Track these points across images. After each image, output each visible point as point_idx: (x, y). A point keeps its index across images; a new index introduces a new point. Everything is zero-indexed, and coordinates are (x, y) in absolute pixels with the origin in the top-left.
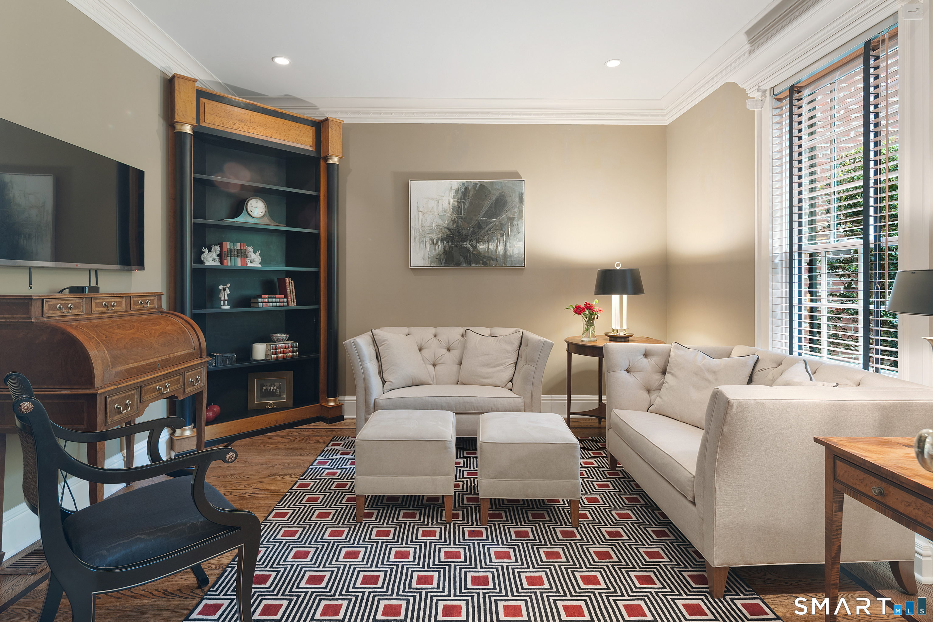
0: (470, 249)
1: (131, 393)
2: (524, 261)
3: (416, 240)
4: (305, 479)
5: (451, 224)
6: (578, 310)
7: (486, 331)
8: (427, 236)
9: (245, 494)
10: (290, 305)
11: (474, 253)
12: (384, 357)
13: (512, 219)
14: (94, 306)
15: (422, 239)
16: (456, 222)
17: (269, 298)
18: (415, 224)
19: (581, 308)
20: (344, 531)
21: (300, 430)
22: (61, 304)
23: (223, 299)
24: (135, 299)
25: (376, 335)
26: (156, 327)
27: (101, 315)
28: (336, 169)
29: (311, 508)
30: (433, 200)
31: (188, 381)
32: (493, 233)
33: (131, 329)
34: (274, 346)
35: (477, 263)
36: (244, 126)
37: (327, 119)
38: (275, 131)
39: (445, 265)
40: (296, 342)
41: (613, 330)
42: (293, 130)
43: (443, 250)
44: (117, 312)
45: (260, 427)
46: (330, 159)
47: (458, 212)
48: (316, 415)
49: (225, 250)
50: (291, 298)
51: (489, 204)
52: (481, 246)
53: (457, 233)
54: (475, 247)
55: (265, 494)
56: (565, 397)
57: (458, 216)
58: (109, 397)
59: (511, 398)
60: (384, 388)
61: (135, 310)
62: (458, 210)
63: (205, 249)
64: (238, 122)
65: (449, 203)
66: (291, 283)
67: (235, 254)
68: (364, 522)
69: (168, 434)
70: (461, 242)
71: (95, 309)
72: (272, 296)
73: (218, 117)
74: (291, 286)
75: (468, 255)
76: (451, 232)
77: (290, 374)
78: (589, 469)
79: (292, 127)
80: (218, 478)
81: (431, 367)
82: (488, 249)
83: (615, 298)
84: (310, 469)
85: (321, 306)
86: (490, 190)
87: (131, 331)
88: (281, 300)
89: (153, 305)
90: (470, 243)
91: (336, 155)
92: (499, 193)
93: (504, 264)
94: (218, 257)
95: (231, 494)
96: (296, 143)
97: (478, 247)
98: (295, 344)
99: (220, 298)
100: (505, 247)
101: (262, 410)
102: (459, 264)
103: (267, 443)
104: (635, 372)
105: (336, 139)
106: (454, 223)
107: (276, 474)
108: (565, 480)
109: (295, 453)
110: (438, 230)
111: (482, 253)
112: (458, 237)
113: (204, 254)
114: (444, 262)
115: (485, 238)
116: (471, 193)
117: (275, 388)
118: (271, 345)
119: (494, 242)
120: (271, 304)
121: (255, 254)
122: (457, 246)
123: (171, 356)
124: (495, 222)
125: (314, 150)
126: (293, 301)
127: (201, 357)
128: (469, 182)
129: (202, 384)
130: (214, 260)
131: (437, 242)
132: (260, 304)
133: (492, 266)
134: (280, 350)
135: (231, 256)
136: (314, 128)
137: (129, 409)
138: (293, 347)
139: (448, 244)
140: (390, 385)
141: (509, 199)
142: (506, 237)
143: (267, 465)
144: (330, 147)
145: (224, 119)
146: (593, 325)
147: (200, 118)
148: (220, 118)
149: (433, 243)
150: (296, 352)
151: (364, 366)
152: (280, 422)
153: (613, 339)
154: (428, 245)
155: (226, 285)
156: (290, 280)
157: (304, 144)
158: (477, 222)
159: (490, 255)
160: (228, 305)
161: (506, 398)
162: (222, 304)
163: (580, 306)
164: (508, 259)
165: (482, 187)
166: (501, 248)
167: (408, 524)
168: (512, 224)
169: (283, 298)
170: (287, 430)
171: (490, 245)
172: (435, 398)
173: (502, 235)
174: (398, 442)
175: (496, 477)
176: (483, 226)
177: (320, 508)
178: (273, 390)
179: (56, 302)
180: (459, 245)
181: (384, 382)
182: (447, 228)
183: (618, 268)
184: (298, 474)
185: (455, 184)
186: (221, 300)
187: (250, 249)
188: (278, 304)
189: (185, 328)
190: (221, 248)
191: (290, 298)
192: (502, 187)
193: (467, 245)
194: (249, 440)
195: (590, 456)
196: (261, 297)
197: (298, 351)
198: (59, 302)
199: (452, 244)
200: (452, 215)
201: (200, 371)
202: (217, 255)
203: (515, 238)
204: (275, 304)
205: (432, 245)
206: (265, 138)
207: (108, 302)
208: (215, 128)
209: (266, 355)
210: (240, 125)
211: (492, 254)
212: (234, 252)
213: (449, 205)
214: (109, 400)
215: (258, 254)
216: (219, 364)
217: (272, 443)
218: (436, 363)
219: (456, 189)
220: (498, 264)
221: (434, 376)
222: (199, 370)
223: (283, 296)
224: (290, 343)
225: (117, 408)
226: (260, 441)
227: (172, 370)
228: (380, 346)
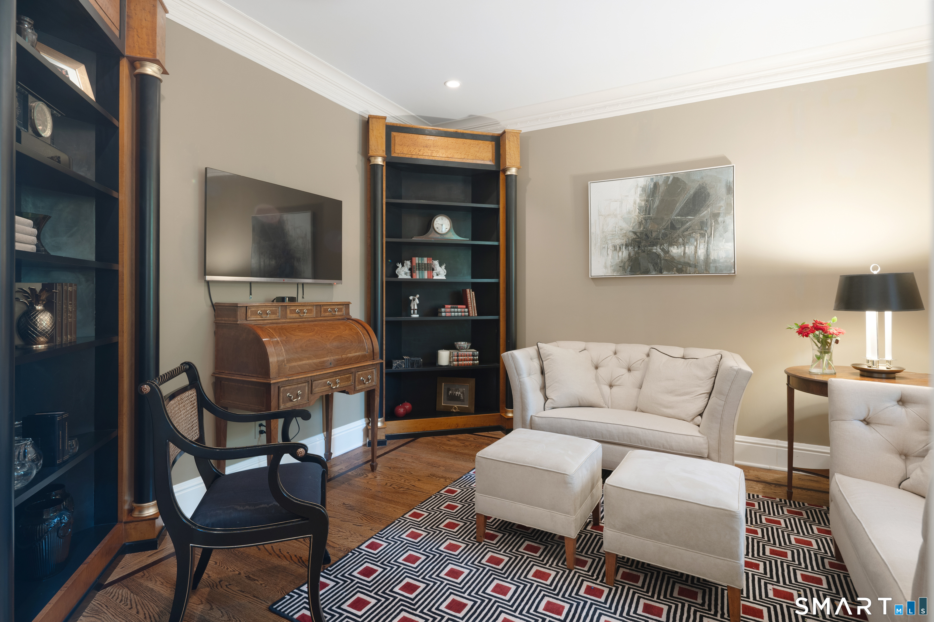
0: (660, 254)
1: (302, 385)
2: (733, 267)
3: (597, 247)
4: (456, 485)
5: (637, 227)
6: (804, 331)
7: (678, 351)
8: (609, 242)
9: (401, 488)
10: (471, 315)
11: (666, 258)
12: (548, 373)
13: (716, 216)
14: (289, 312)
15: (604, 246)
16: (643, 224)
17: (451, 308)
18: (595, 228)
19: (809, 328)
20: (460, 547)
21: (477, 436)
22: (261, 311)
23: (412, 308)
24: (324, 307)
25: (541, 348)
26: (334, 331)
27: (294, 320)
28: (514, 180)
29: (444, 515)
30: (616, 201)
31: (359, 378)
32: (690, 235)
33: (311, 332)
34: (455, 352)
35: (669, 270)
36: (428, 151)
37: (504, 132)
38: (455, 151)
39: (630, 274)
40: (477, 351)
41: (868, 361)
42: (473, 147)
43: (627, 256)
44: (308, 318)
45: (443, 428)
46: (508, 171)
47: (646, 212)
48: (495, 424)
49: (414, 264)
50: (472, 308)
51: (685, 199)
52: (675, 251)
53: (644, 236)
54: (667, 252)
55: (416, 492)
56: (785, 444)
57: (646, 217)
58: (281, 387)
59: (689, 437)
60: (546, 405)
61: (324, 317)
62: (646, 210)
63: (399, 264)
64: (423, 148)
65: (635, 203)
66: (471, 294)
67: (422, 268)
68: (483, 543)
69: (365, 423)
70: (649, 246)
71: (289, 315)
72: (455, 306)
73: (406, 147)
74: (472, 297)
75: (659, 261)
76: (637, 235)
77: (472, 382)
78: (800, 550)
79: (472, 145)
80: (390, 469)
81: (606, 388)
82: (684, 253)
83: (871, 316)
84: (464, 477)
85: (501, 317)
86: (687, 182)
87: (311, 334)
88: (463, 310)
89: (341, 313)
90: (660, 247)
91: (513, 166)
92: (698, 185)
93: (706, 270)
94: (409, 271)
95: (390, 486)
96: (476, 159)
97: (672, 251)
98: (475, 353)
99: (411, 307)
100: (707, 250)
101: (447, 413)
102: (647, 272)
103: (444, 444)
104: (877, 425)
105: (513, 150)
106: (641, 225)
107: (435, 475)
108: (718, 557)
109: (461, 458)
110: (621, 235)
111: (676, 258)
112: (646, 241)
113: (398, 268)
114: (629, 270)
115: (681, 240)
116: (662, 189)
117: (460, 393)
118: (453, 352)
119: (692, 244)
120: (453, 314)
121: (441, 267)
122: (644, 252)
123: (344, 356)
124: (694, 221)
125: (493, 164)
126: (473, 311)
127: (374, 359)
128: (659, 176)
129: (374, 384)
130: (406, 274)
131: (620, 248)
132: (443, 313)
133: (689, 274)
134: (461, 358)
135: (419, 270)
136: (494, 143)
137: (300, 398)
138: (473, 356)
139: (634, 250)
140: (552, 403)
141: (711, 191)
142: (708, 237)
143: (432, 465)
144: (508, 158)
145: (411, 147)
146: (828, 353)
147: (392, 149)
148: (407, 147)
149: (615, 249)
150: (476, 360)
151: (521, 380)
152: (461, 427)
153: (865, 374)
154: (610, 252)
155: (415, 296)
156: (471, 292)
157: (483, 160)
158: (669, 222)
159: (686, 260)
160: (417, 314)
161: (683, 436)
162: (412, 313)
163: (808, 325)
164: (711, 265)
165: (676, 180)
166: (701, 252)
167: (525, 558)
168: (716, 222)
169: (464, 308)
170: (467, 434)
171: (687, 249)
172: (595, 423)
173: (703, 235)
174: (516, 466)
175: (623, 530)
176: (678, 226)
177: (452, 518)
178: (457, 394)
179: (257, 309)
180: (647, 250)
181: (547, 399)
182: (632, 232)
183: (875, 272)
184: (453, 479)
185: (642, 181)
186: (412, 309)
187: (436, 263)
188: (460, 314)
189: (361, 333)
190: (411, 262)
191: (470, 308)
192: (702, 178)
193: (657, 249)
194: (430, 438)
195: (811, 533)
196: (444, 307)
197: (479, 360)
198: (259, 309)
199: (638, 250)
200: (638, 216)
201: (372, 372)
202: (408, 269)
203: (721, 239)
204: (456, 314)
205: (615, 252)
206: (447, 159)
207: (301, 309)
208: (404, 157)
209: (450, 362)
210: (424, 151)
211: (689, 259)
212: (422, 266)
213: (635, 205)
214: (282, 389)
215: (443, 267)
216: (407, 367)
217: (448, 445)
218: (613, 383)
219: (643, 186)
220: (698, 271)
221: (610, 399)
222: (371, 370)
223: (465, 306)
224: (471, 352)
225: (289, 396)
226: (439, 442)
227: (341, 369)
228: (545, 361)
